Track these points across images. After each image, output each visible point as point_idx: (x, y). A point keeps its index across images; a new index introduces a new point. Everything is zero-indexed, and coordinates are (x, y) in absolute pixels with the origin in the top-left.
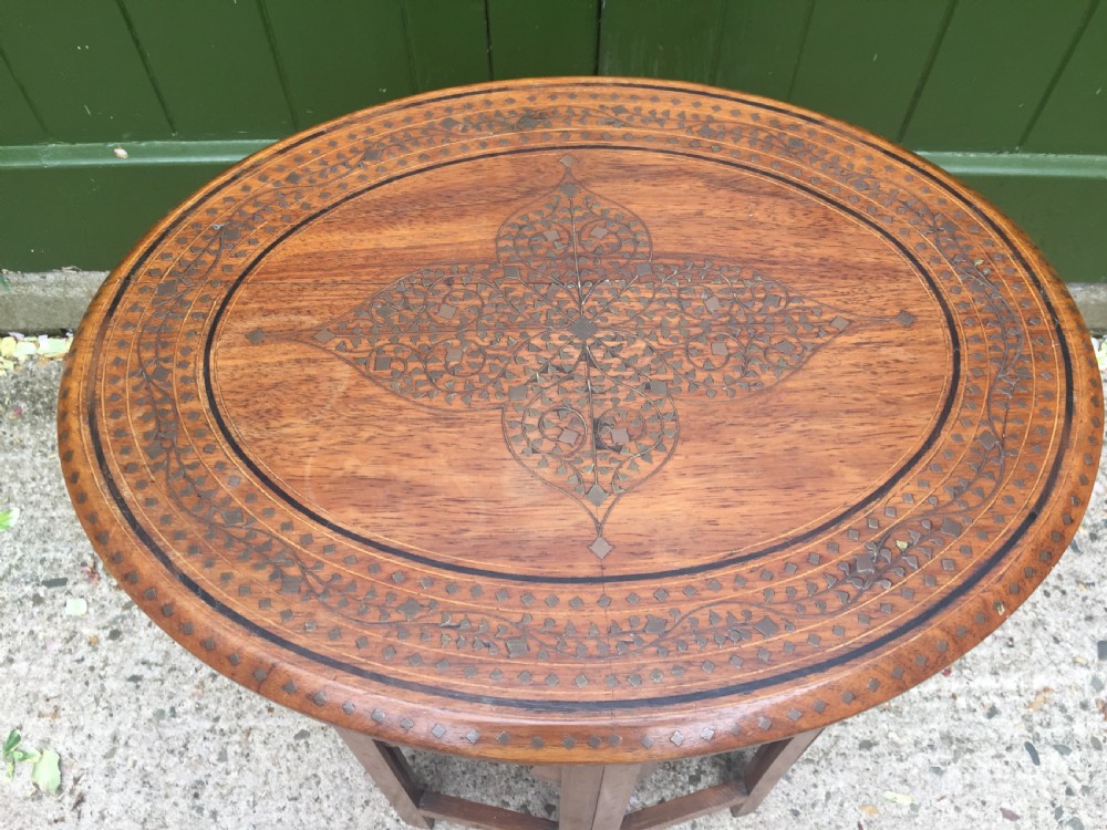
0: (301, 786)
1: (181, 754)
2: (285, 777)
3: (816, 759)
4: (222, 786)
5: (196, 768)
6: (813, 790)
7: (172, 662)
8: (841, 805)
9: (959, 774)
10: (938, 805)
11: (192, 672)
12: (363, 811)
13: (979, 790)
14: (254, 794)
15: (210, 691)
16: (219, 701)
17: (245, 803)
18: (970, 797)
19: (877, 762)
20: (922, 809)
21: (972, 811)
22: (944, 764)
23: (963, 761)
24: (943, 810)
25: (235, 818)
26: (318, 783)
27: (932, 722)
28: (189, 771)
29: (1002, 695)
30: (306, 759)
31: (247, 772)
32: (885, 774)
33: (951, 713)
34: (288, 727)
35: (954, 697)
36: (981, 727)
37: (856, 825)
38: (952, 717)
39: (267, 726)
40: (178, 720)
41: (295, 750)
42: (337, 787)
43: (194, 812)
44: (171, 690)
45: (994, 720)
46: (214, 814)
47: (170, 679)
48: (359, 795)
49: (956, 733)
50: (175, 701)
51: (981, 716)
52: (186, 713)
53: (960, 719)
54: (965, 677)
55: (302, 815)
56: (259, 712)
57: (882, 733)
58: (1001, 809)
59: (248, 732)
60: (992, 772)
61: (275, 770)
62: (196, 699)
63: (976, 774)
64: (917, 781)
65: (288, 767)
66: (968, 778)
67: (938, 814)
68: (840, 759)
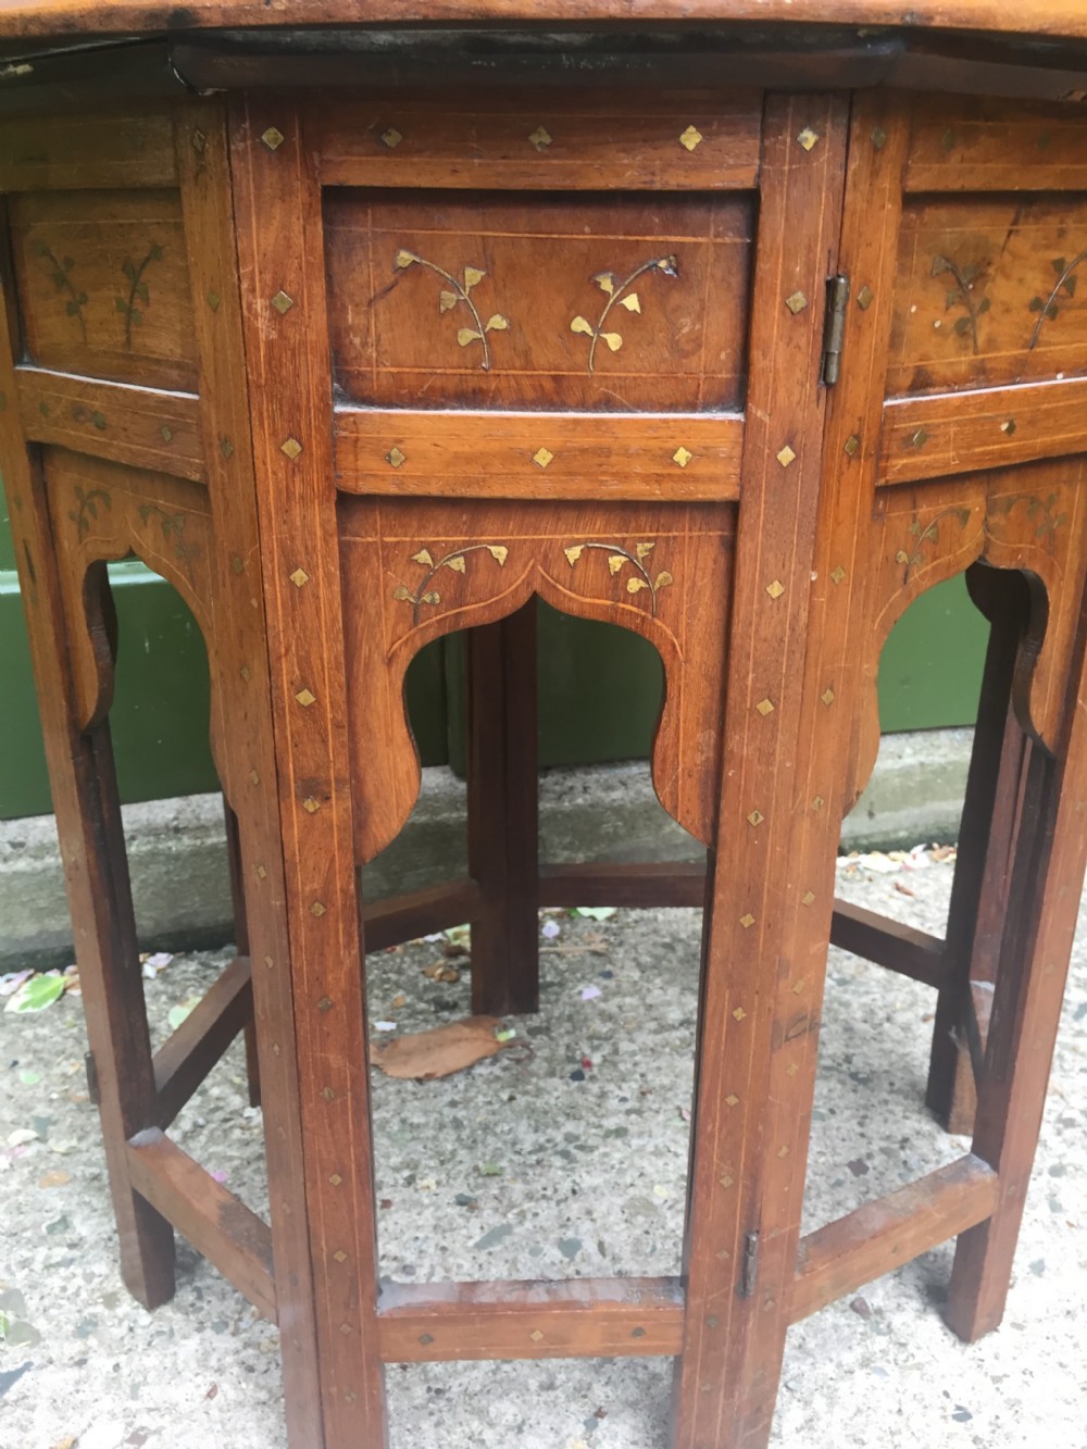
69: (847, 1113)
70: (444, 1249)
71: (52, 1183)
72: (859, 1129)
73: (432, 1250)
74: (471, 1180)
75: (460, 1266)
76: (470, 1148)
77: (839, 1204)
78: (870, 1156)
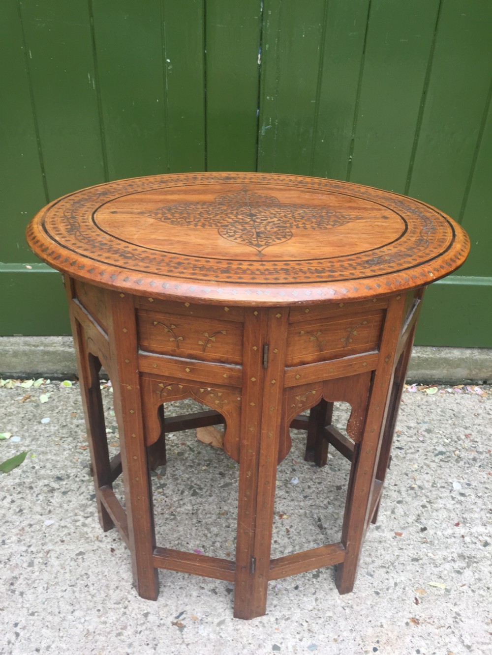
0: (77, 579)
1: (6, 563)
2: (67, 576)
3: (387, 566)
4: (28, 580)
5: (14, 570)
6: (386, 581)
7: (7, 519)
8: (404, 589)
9: (472, 574)
10: (461, 589)
11: (18, 523)
12: (114, 592)
13: (484, 581)
14: (48, 583)
15: (27, 532)
16: (32, 537)
17: (41, 588)
18: (479, 584)
19: (423, 568)
20: (452, 592)
21: (481, 592)
22: (462, 568)
23: (473, 567)
24: (465, 591)
25: (35, 595)
26: (88, 578)
27: (452, 548)
28: (9, 572)
29: (490, 536)
30: (81, 565)
31: (45, 572)
32: (428, 574)
33: (462, 544)
34: (72, 550)
35: (463, 537)
36: (481, 551)
37: (414, 599)
38: (463, 546)
39: (60, 549)
40: (6, 546)
41: (75, 561)
42: (99, 580)
43: (9, 592)
44: (4, 532)
45: (487, 548)
46: (22, 594)
47: (4, 527)
48: (112, 583)
49: (467, 554)
50: (6, 537)
51: (479, 545)
52: (12, 543)
53: (468, 547)
54: (468, 527)
55: (77, 594)
56: (56, 543)
57: (424, 553)
59: (48, 552)
61: (62, 571)
62: (19, 536)
63: (481, 574)
64: (447, 577)
65: (70, 570)
66: (477, 576)
67: (462, 594)
68: (401, 566)
69: (344, 471)
70: (212, 485)
71: (114, 446)
72: (345, 477)
73: (208, 485)
74: (225, 468)
75: (215, 491)
76: (228, 459)
77: (328, 497)
78: (344, 485)
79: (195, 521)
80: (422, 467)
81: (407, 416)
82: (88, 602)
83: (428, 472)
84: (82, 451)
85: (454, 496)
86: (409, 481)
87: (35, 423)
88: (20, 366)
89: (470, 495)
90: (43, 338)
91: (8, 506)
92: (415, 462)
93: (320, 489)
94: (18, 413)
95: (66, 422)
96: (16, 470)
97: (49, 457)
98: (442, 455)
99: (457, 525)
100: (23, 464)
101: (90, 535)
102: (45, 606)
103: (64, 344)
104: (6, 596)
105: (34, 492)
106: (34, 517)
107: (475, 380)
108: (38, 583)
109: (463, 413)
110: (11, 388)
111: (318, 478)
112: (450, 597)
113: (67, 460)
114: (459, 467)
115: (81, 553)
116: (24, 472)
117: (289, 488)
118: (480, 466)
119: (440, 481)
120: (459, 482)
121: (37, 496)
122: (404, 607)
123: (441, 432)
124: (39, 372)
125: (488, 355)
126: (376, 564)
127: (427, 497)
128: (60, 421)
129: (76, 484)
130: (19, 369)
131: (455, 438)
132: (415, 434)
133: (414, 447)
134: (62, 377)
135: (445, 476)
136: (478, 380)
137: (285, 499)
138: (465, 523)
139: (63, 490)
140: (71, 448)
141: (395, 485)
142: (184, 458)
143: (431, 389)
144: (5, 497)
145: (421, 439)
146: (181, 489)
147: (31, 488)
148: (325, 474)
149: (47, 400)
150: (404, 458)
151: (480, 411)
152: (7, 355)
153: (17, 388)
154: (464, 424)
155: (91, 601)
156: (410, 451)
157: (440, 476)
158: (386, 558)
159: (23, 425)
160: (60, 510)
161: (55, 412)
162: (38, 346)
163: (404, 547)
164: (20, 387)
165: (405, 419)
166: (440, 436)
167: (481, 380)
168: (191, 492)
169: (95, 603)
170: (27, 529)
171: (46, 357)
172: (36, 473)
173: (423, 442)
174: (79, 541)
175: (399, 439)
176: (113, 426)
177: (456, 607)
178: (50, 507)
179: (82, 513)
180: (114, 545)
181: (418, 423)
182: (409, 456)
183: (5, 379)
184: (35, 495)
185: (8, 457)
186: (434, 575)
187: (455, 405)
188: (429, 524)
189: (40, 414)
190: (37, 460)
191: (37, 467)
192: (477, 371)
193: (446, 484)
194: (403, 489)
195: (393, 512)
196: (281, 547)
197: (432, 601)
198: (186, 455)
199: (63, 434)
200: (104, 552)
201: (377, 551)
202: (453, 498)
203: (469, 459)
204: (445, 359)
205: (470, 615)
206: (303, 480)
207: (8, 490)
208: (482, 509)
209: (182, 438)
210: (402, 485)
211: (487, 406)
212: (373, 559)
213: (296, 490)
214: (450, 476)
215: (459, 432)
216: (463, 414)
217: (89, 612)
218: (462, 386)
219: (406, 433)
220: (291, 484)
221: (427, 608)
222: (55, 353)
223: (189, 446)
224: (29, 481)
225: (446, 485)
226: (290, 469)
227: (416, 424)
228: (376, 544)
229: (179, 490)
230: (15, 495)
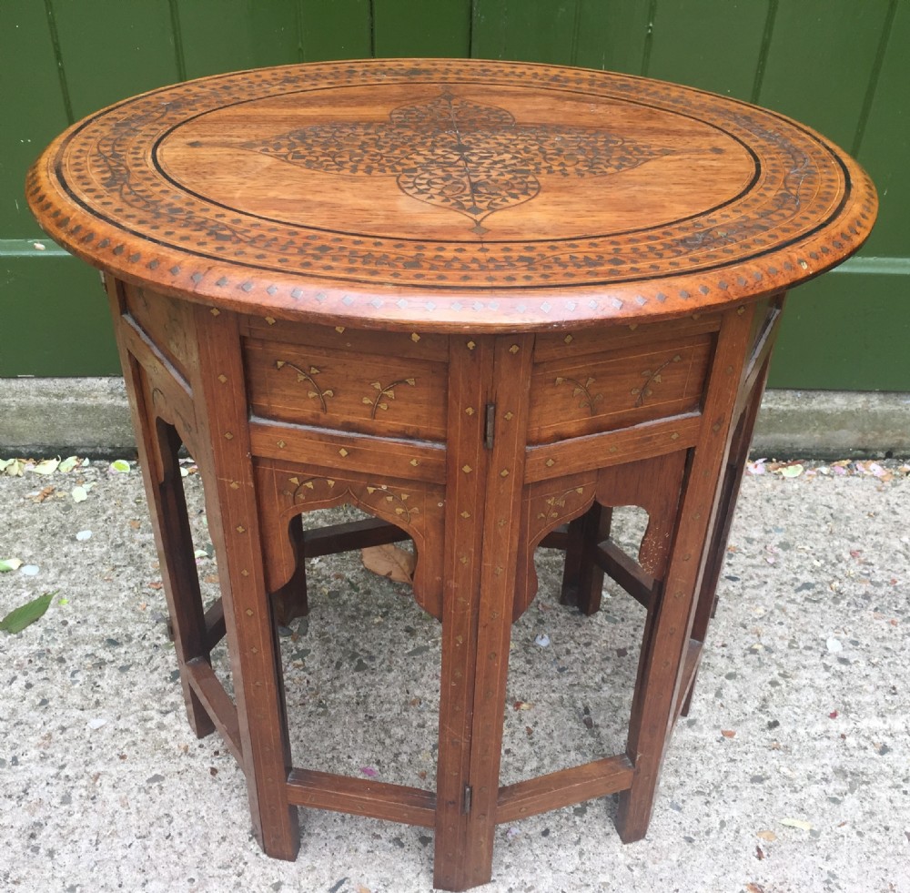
0: (151, 825)
1: (20, 798)
2: (133, 819)
3: (707, 791)
4: (63, 827)
5: (35, 811)
6: (706, 818)
7: (19, 718)
8: (737, 832)
9: (857, 803)
10: (839, 831)
11: (39, 726)
12: (218, 847)
13: (880, 817)
14: (98, 834)
15: (58, 742)
16: (67, 750)
17: (86, 841)
18: (871, 822)
19: (771, 794)
20: (823, 836)
21: (875, 835)
22: (841, 794)
23: (860, 792)
24: (845, 835)
25: (75, 855)
26: (170, 822)
27: (823, 758)
28: (27, 814)
29: (891, 735)
30: (158, 801)
31: (92, 814)
32: (781, 804)
33: (842, 751)
34: (141, 772)
35: (843, 736)
36: (875, 762)
37: (754, 850)
38: (844, 754)
39: (118, 772)
40: (20, 768)
41: (147, 792)
42: (191, 825)
43: (29, 851)
44: (15, 741)
45: (886, 756)
46: (51, 853)
47: (15, 732)
48: (215, 831)
49: (850, 767)
50: (20, 751)
51: (872, 753)
52: (30, 761)
53: (851, 756)
54: (852, 719)
55: (151, 852)
56: (111, 760)
57: (773, 768)
58: (906, 833)
59: (97, 777)
60: (891, 801)
61: (124, 811)
62: (42, 749)
63: (875, 803)
64: (815, 810)
65: (137, 809)
66: (867, 807)
67: (841, 839)
68: (732, 791)
69: (631, 622)
70: (392, 652)
71: (211, 582)
72: (632, 632)
73: (386, 651)
74: (416, 620)
75: (397, 662)
77: (602, 670)
78: (631, 648)
79: (361, 716)
80: (772, 613)
81: (746, 519)
82: (172, 866)
83: (783, 620)
84: (153, 591)
85: (828, 663)
86: (748, 638)
87: (64, 541)
88: (32, 433)
89: (856, 662)
90: (72, 382)
91: (21, 694)
92: (760, 602)
93: (588, 656)
94: (33, 522)
95: (122, 537)
96: (31, 628)
97: (93, 602)
98: (809, 589)
99: (834, 715)
100: (46, 616)
101: (173, 745)
102: (94, 875)
103: (112, 393)
104: (22, 858)
105: (68, 668)
106: (68, 713)
107: (871, 450)
108: (81, 834)
109: (848, 511)
110: (18, 476)
111: (585, 635)
112: (818, 844)
113: (126, 608)
114: (838, 611)
115: (157, 778)
116: (46, 631)
117: (532, 654)
118: (876, 609)
119: (804, 637)
120: (838, 639)
121: (73, 675)
122: (737, 864)
123: (807, 548)
124: (69, 444)
125: (897, 405)
126: (687, 789)
127: (780, 666)
128: (111, 536)
129: (144, 652)
130: (30, 441)
131: (832, 557)
132: (761, 552)
133: (757, 575)
134: (111, 454)
135: (813, 627)
136: (876, 450)
137: (525, 673)
138: (846, 712)
139: (120, 663)
140: (132, 585)
141: (724, 646)
142: (341, 602)
143: (790, 467)
144: (15, 678)
145: (771, 560)
146: (336, 659)
147: (62, 660)
148: (596, 628)
149: (85, 497)
150: (740, 595)
151: (879, 508)
152: (8, 414)
153: (29, 475)
154: (849, 533)
155: (177, 864)
156: (752, 583)
157: (804, 629)
158: (705, 778)
159: (43, 545)
160: (116, 699)
161: (100, 519)
162: (63, 396)
163: (738, 758)
164: (35, 473)
165: (743, 525)
166: (806, 555)
167: (883, 450)
168: (355, 663)
169: (185, 867)
170: (57, 736)
171: (80, 416)
172: (70, 633)
173: (774, 566)
174: (153, 756)
175: (731, 562)
176: (208, 545)
177: (829, 863)
178: (97, 696)
179: (156, 706)
180: (216, 762)
181: (767, 532)
182: (749, 593)
183: (5, 458)
184: (69, 674)
185: (18, 604)
186: (791, 805)
187: (834, 497)
188: (783, 714)
189: (73, 524)
190: (70, 609)
191: (71, 622)
192: (877, 434)
193: (815, 642)
194: (737, 653)
195: (718, 694)
196: (517, 760)
197: (785, 852)
198: (345, 597)
199: (117, 560)
200: (199, 774)
201: (689, 764)
202: (827, 668)
203: (857, 596)
204: (818, 412)
205: (853, 876)
206: (557, 639)
207: (20, 666)
208: (878, 687)
209: (337, 566)
210: (734, 645)
211: (891, 499)
212: (682, 778)
213: (545, 658)
214: (822, 627)
215: (840, 547)
216: (848, 514)
217: (173, 883)
218: (848, 462)
219: (744, 551)
220: (534, 647)
221: (778, 866)
222: (96, 409)
223: (348, 580)
224: (56, 647)
225: (814, 644)
226: (534, 620)
227: (762, 534)
228: (688, 753)
229: (332, 662)
230: (32, 674)
